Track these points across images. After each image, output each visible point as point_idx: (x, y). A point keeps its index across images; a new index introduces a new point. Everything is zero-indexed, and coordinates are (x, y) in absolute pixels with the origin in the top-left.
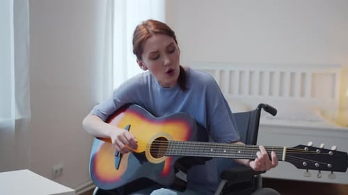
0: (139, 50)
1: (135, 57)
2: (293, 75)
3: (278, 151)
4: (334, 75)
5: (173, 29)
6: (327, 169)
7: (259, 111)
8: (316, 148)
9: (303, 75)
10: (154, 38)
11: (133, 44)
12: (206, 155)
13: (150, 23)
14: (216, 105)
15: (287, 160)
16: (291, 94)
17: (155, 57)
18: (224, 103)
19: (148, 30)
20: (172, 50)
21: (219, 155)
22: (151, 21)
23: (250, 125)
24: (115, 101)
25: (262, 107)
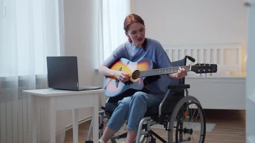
0: (127, 28)
1: (124, 31)
4: (238, 49)
5: (143, 18)
6: (209, 72)
7: (185, 59)
8: (204, 64)
10: (135, 24)
11: (125, 24)
12: (157, 74)
13: (133, 16)
14: (160, 55)
15: (191, 71)
17: (134, 33)
18: (164, 54)
19: (132, 20)
20: (142, 30)
22: (133, 15)
24: (114, 55)
25: (186, 57)
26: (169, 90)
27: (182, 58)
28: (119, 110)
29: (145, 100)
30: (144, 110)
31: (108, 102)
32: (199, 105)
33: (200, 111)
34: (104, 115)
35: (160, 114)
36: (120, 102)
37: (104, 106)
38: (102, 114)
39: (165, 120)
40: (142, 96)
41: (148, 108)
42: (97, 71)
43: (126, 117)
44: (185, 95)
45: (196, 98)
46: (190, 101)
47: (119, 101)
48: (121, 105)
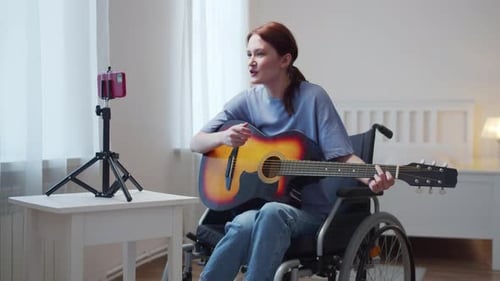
2: (413, 114)
3: (392, 169)
6: (438, 185)
7: (374, 131)
8: (427, 166)
9: (426, 114)
12: (320, 174)
15: (399, 178)
16: (412, 139)
21: (334, 174)
23: (365, 146)
25: (375, 126)
26: (339, 200)
27: (366, 128)
28: (227, 243)
29: (286, 221)
30: (283, 244)
31: (204, 223)
32: (400, 232)
33: (402, 245)
34: (195, 253)
35: (320, 252)
36: (230, 226)
37: (194, 232)
38: (189, 250)
39: (330, 267)
40: (281, 212)
41: (292, 239)
42: (177, 153)
43: (244, 259)
44: (372, 211)
45: (396, 216)
46: (382, 225)
47: (228, 223)
48: (232, 232)
